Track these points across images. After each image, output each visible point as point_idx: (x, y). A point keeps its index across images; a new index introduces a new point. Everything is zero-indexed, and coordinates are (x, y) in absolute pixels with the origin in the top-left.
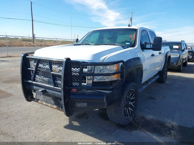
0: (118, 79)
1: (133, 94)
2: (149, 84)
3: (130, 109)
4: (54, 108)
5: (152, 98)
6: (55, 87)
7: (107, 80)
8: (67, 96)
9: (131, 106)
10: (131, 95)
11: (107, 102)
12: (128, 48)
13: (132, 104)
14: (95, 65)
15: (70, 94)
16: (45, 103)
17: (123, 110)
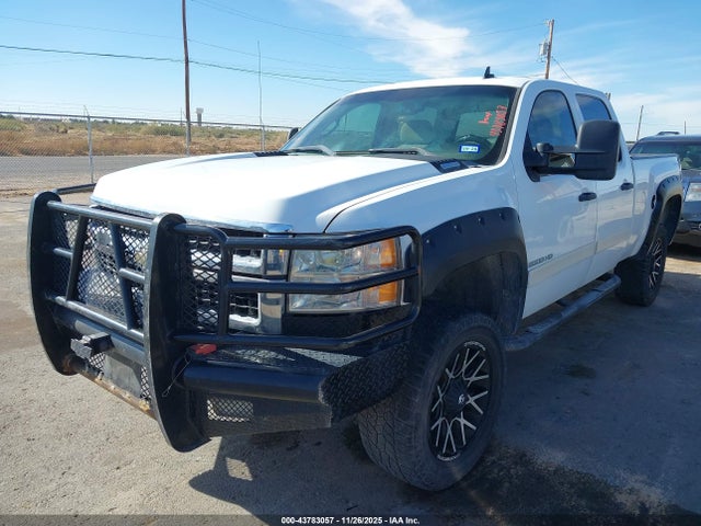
0: (395, 304)
1: (478, 361)
2: (566, 314)
3: (463, 421)
4: (142, 410)
5: (578, 372)
6: (133, 331)
7: (345, 308)
8: (174, 368)
9: (469, 412)
10: (465, 366)
11: (330, 403)
12: (463, 167)
13: (471, 400)
14: (291, 247)
15: (182, 364)
16: (113, 387)
17: (422, 431)
